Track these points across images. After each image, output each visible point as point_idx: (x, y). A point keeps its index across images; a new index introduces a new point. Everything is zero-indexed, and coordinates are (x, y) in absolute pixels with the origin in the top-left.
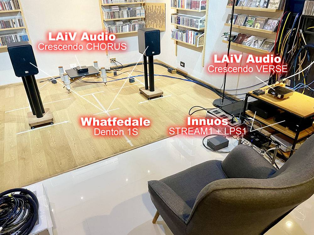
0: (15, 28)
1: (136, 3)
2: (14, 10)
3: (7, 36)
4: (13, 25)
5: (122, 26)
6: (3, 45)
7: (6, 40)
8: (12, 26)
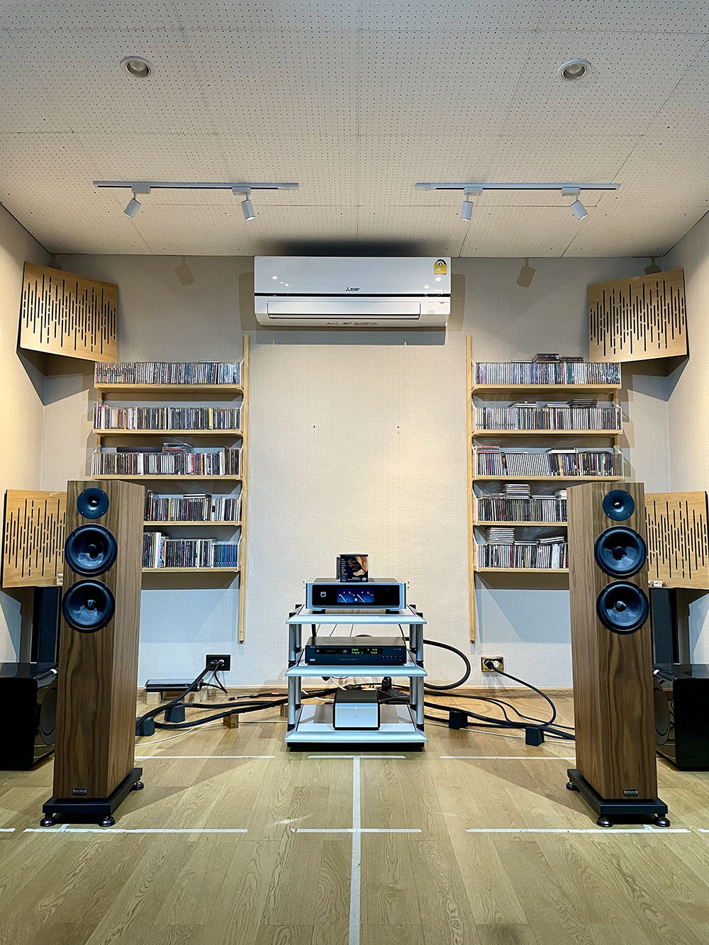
0: (213, 522)
1: (590, 478)
2: (222, 475)
3: (183, 542)
4: (209, 515)
5: (535, 549)
6: (166, 566)
7: (177, 553)
8: (205, 517)
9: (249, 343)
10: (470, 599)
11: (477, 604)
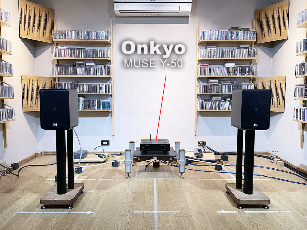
0: (101, 93)
1: (242, 76)
2: (104, 76)
4: (99, 91)
5: (220, 103)
6: (85, 109)
7: (88, 104)
9: (112, 23)
10: (195, 121)
11: (197, 122)
